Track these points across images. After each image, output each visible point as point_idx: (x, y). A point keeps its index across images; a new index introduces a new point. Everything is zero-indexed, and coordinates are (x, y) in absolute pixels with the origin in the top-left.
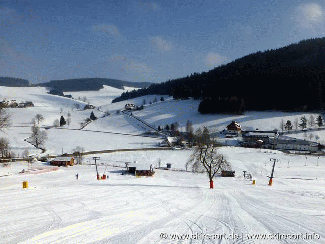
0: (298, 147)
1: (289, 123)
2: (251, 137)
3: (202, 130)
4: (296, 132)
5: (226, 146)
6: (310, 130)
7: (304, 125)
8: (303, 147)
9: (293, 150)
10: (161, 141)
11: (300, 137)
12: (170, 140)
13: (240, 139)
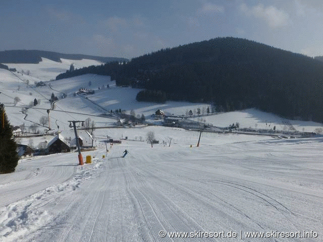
0: (194, 126)
1: (191, 111)
2: (169, 120)
3: (141, 115)
4: (194, 117)
5: (155, 125)
6: (202, 116)
7: (199, 112)
8: (196, 126)
9: (191, 128)
10: (116, 121)
11: (196, 120)
12: (122, 121)
13: (163, 120)
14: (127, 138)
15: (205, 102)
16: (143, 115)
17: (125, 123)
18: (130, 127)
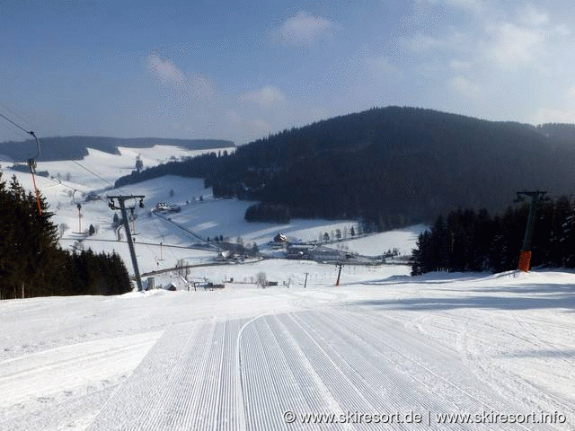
0: (330, 257)
1: (326, 235)
2: (294, 249)
3: (252, 244)
4: (332, 242)
5: (273, 258)
6: (345, 240)
7: (339, 236)
8: (334, 257)
9: (325, 260)
10: (215, 254)
11: (334, 247)
12: (224, 254)
13: (285, 250)
14: (232, 280)
15: (349, 218)
16: (255, 245)
17: (229, 257)
18: (237, 263)
